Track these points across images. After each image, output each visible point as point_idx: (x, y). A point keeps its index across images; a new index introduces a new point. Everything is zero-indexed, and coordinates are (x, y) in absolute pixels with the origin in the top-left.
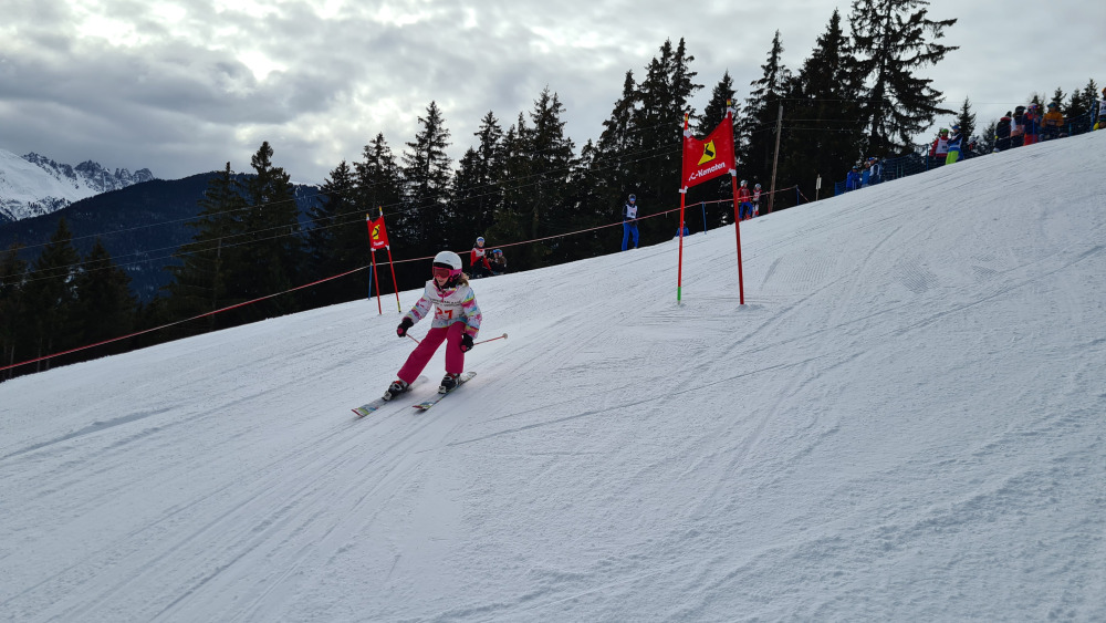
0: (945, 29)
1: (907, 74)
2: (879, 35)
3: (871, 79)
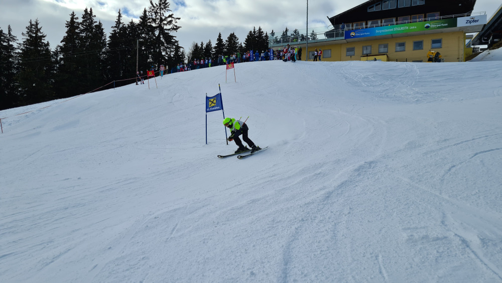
0: (177, 20)
1: (168, 33)
2: (158, 19)
3: (157, 33)
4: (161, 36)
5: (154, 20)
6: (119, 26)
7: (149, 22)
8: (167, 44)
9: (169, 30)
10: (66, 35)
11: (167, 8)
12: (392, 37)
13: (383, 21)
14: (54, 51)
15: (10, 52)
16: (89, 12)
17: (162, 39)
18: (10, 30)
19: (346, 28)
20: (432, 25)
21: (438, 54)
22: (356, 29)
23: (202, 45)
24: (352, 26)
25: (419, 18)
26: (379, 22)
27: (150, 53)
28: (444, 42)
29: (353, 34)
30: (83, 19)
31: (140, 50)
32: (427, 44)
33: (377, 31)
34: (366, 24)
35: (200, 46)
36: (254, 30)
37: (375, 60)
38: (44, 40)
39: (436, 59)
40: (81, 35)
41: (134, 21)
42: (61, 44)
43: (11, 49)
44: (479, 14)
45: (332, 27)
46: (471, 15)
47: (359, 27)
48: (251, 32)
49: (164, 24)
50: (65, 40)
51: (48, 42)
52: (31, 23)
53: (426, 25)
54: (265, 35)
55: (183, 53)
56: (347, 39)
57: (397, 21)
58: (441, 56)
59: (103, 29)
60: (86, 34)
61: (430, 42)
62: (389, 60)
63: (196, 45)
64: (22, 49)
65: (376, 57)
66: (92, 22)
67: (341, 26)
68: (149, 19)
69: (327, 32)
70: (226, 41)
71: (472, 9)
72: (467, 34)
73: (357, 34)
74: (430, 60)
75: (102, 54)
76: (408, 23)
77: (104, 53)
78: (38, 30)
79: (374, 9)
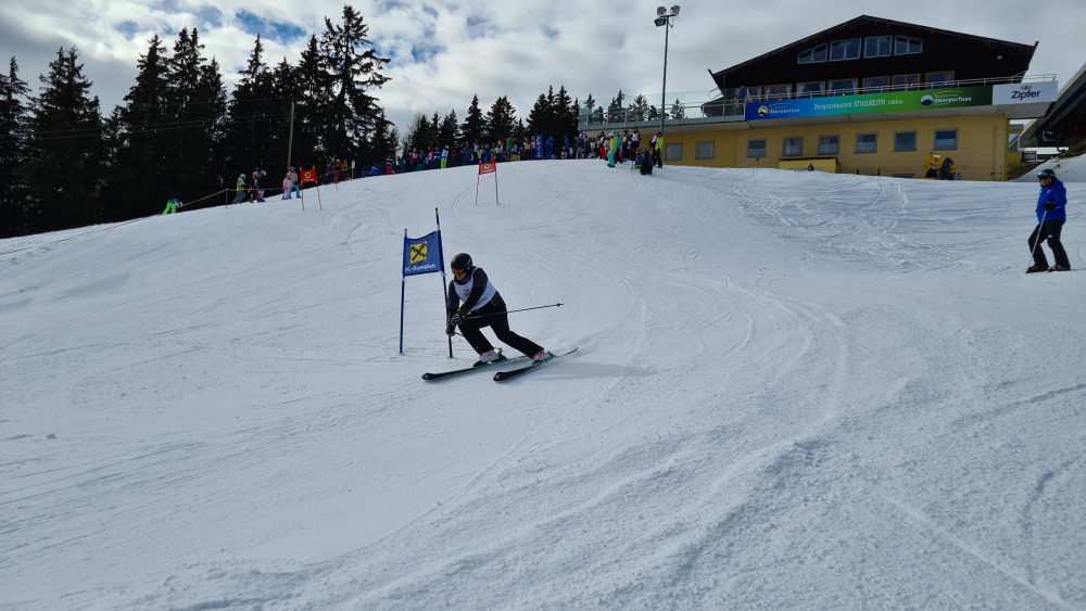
0: (383, 64)
1: (362, 91)
2: (341, 59)
3: (337, 89)
4: (347, 96)
5: (333, 62)
6: (255, 69)
7: (321, 65)
8: (359, 114)
9: (364, 83)
10: (137, 84)
11: (362, 37)
12: (849, 120)
13: (831, 85)
14: (109, 117)
15: (13, 116)
16: (190, 38)
17: (347, 103)
18: (14, 67)
19: (749, 98)
20: (938, 99)
21: (948, 161)
22: (772, 100)
23: (436, 119)
24: (763, 93)
25: (909, 82)
26: (822, 87)
27: (321, 131)
28: (961, 135)
29: (763, 110)
30: (175, 52)
31: (299, 124)
32: (925, 140)
33: (816, 107)
34: (794, 90)
35: (432, 122)
36: (551, 92)
37: (811, 168)
38: (87, 92)
39: (944, 172)
40: (170, 85)
41: (288, 62)
42: (124, 104)
43: (13, 110)
44: (1041, 80)
45: (717, 94)
46: (1025, 81)
47: (777, 96)
48: (543, 97)
49: (355, 71)
50: (135, 95)
51: (96, 97)
52: (61, 54)
53: (922, 100)
54: (572, 104)
55: (393, 135)
56: (750, 121)
57: (860, 85)
58: (955, 168)
59: (219, 76)
60: (181, 84)
61: (932, 136)
62: (840, 170)
63: (423, 121)
64: (36, 111)
65: (815, 163)
66: (195, 60)
67: (737, 91)
68: (322, 58)
69: (708, 103)
70: (489, 113)
71: (1026, 68)
72: (1012, 122)
73: (772, 111)
74: (931, 174)
75: (214, 131)
76: (884, 91)
77: (219, 127)
78: (75, 71)
79: (812, 59)
